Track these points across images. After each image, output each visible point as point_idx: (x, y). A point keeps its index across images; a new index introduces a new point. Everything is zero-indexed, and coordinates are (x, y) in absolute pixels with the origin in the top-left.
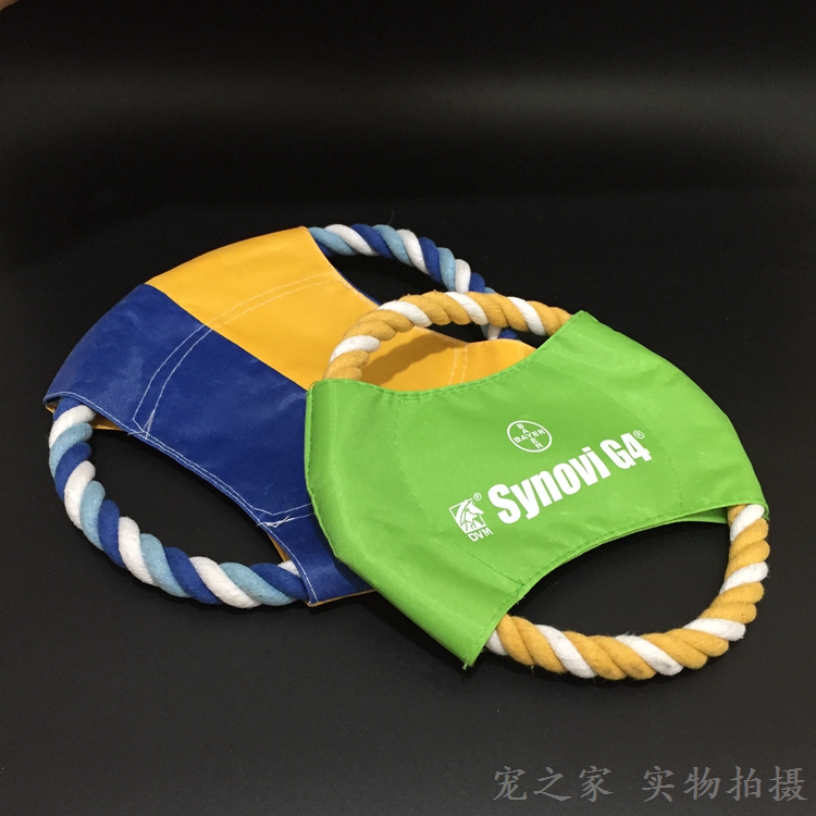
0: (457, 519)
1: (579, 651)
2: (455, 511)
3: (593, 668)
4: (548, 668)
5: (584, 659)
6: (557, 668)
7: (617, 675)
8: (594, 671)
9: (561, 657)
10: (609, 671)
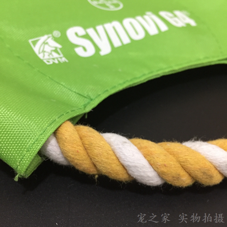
0: (36, 49)
1: (145, 157)
2: (35, 43)
3: (160, 175)
4: (113, 176)
5: (151, 165)
6: (122, 176)
7: (186, 181)
8: (162, 178)
9: (126, 163)
10: (178, 178)
